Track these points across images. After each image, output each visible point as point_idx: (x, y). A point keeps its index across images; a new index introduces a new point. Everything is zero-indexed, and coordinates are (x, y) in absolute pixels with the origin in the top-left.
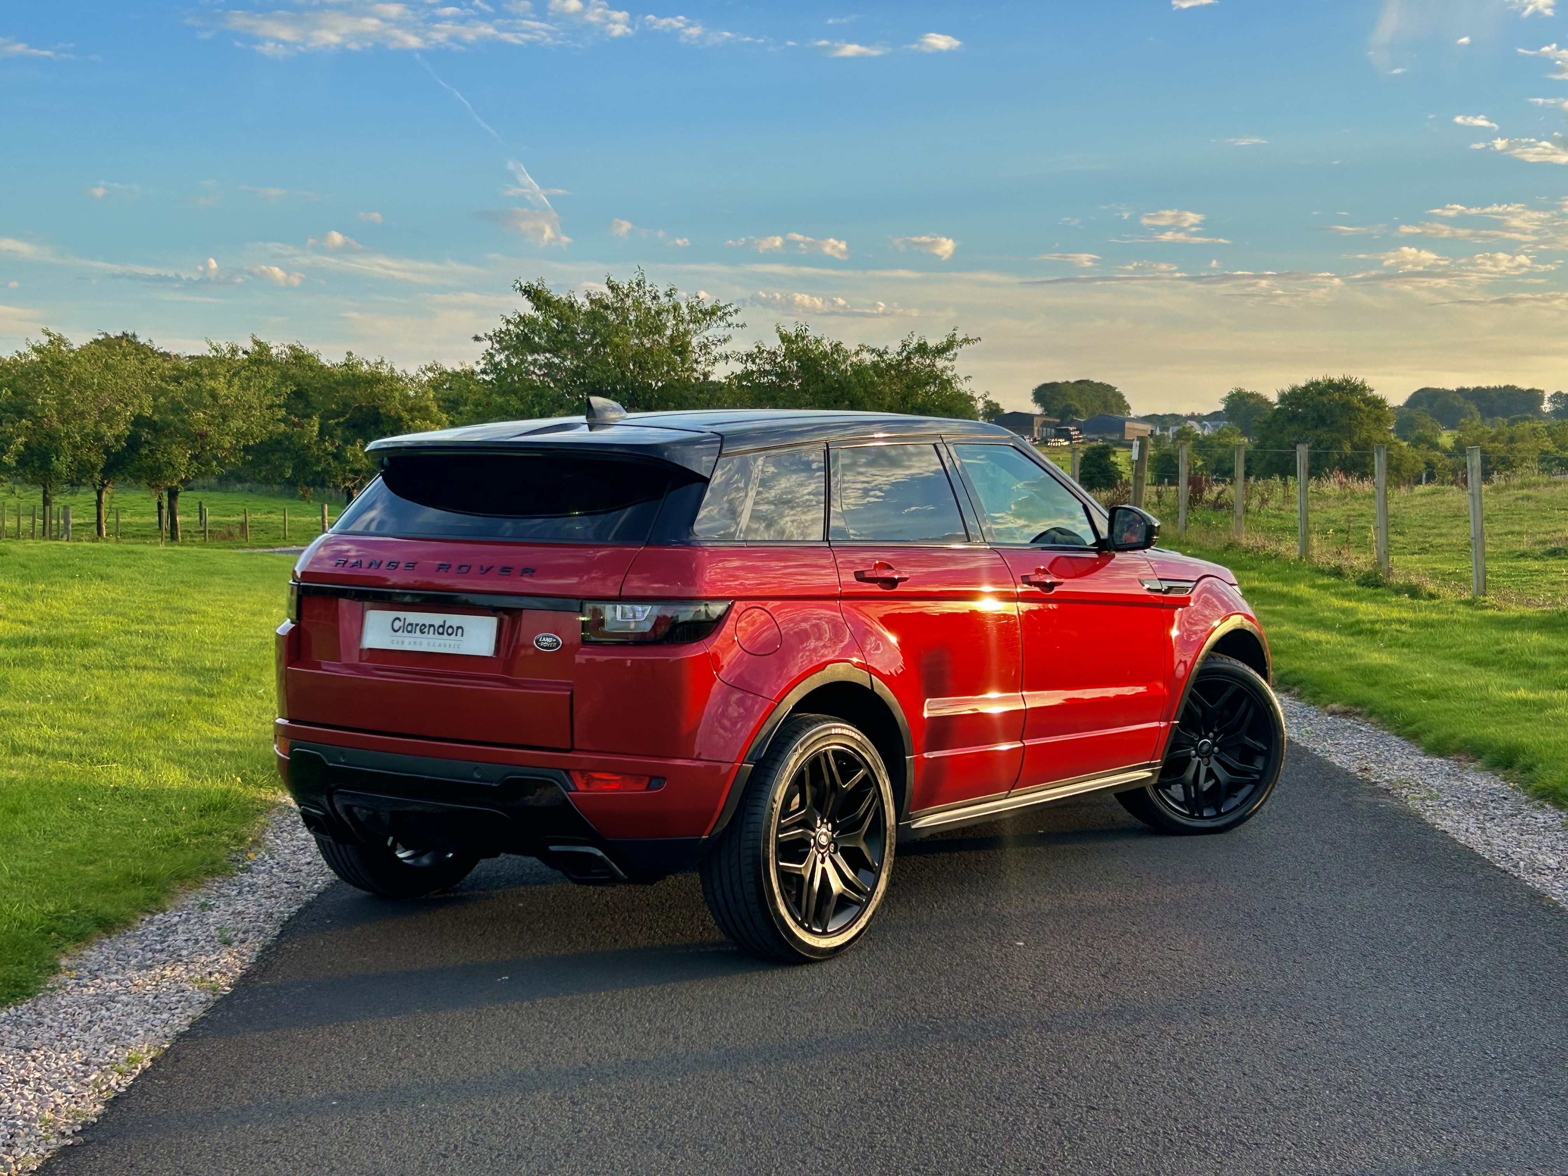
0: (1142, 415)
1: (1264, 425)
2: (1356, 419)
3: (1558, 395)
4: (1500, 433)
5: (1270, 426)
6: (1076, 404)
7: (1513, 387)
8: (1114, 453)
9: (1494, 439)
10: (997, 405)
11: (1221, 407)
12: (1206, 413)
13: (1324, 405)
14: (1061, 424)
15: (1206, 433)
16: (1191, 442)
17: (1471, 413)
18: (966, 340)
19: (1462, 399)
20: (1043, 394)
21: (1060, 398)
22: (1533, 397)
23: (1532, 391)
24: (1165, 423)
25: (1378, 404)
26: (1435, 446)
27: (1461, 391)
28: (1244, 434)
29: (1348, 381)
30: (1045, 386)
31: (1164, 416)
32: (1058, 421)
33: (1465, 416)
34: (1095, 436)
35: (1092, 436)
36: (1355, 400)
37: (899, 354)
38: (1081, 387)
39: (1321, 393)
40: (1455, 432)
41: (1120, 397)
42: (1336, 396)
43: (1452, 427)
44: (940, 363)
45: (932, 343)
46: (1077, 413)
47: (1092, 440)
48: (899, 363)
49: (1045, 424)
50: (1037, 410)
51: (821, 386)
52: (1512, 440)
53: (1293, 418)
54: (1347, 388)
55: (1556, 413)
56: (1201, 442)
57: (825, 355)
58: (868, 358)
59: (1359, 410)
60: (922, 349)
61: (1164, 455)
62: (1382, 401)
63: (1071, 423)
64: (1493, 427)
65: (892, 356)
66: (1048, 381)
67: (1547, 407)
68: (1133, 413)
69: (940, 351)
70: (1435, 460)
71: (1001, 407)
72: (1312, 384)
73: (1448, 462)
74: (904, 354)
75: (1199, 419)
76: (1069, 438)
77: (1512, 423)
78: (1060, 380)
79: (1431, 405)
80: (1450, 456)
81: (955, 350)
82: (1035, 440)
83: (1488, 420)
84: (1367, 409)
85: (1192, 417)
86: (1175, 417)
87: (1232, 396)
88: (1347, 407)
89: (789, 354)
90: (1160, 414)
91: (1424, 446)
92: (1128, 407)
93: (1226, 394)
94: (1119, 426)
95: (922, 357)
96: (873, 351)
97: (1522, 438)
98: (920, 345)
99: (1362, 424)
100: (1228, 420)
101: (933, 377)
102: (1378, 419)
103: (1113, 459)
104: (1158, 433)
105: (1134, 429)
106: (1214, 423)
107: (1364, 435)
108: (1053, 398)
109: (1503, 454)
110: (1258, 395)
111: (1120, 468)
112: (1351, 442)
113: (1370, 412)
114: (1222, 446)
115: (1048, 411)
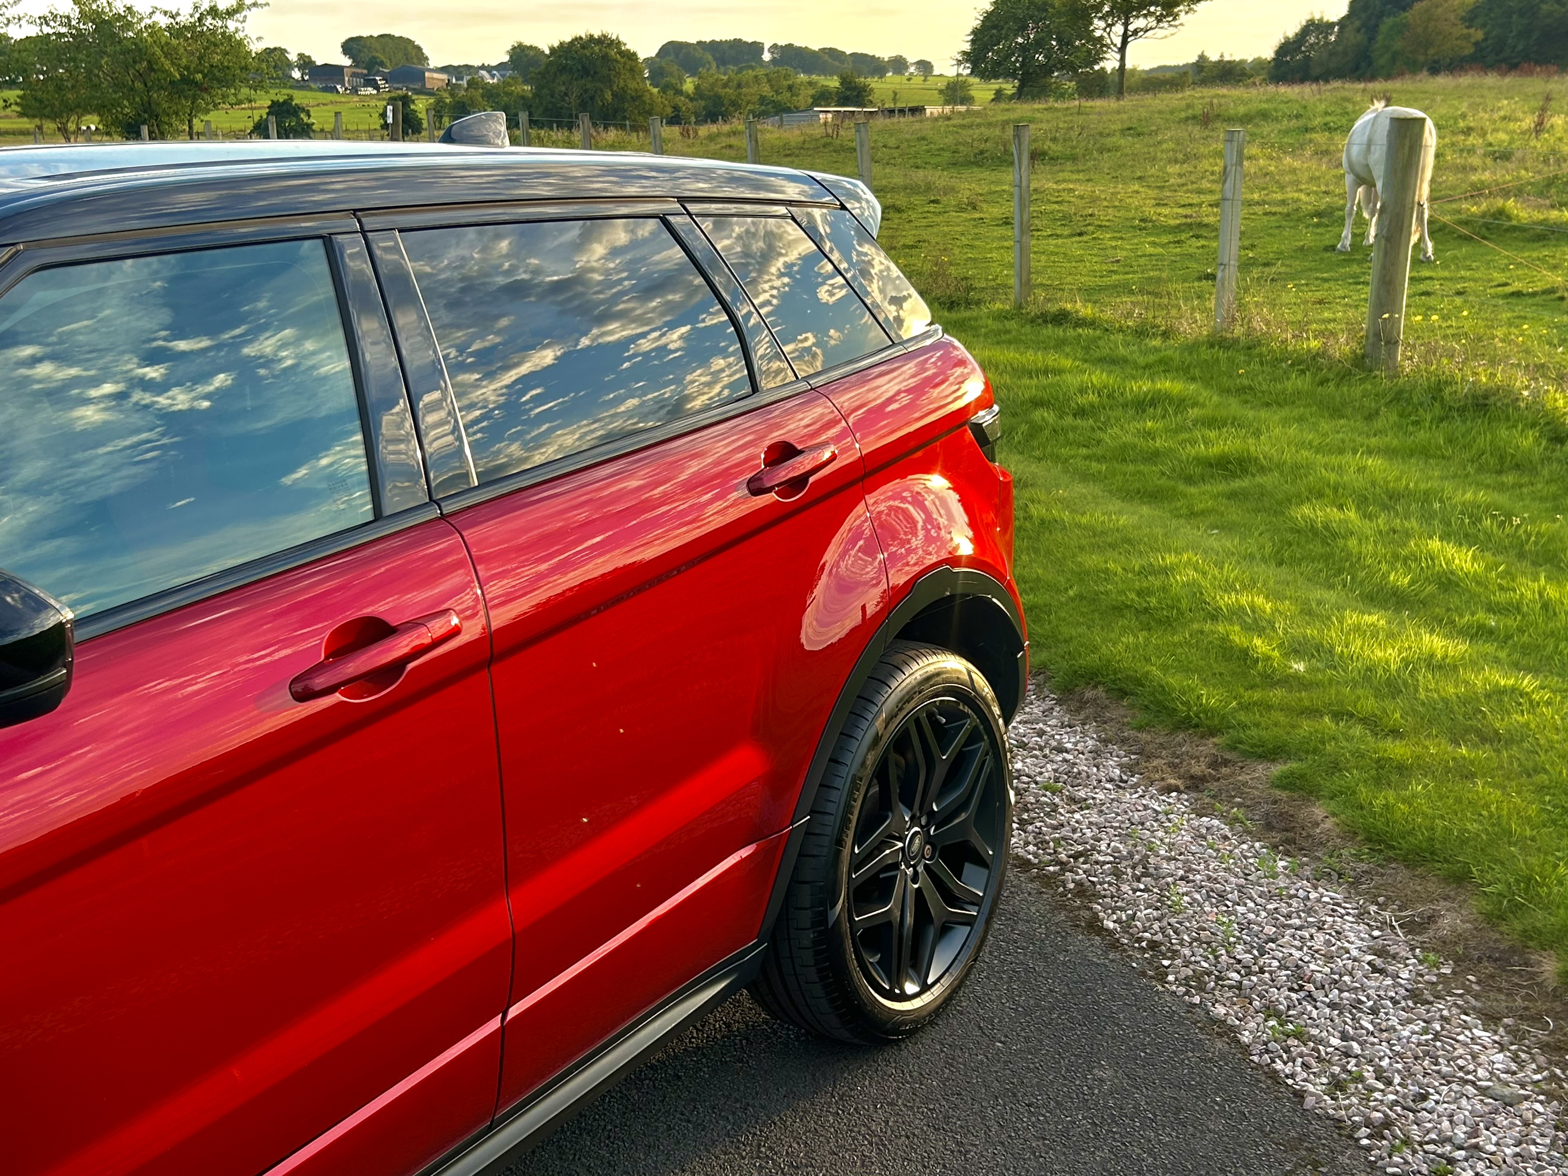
0: (439, 66)
1: (539, 76)
2: (614, 69)
3: (775, 46)
4: (729, 80)
5: (544, 77)
6: (381, 56)
7: (740, 40)
8: (413, 102)
9: (725, 86)
10: (309, 57)
11: (506, 58)
12: (494, 63)
13: (587, 58)
14: (368, 75)
15: (495, 81)
16: (481, 91)
17: (709, 63)
18: (255, 4)
19: (701, 51)
20: (350, 46)
21: (366, 50)
22: (757, 48)
23: (754, 43)
24: (460, 72)
25: (631, 56)
26: (679, 92)
27: (700, 43)
28: (526, 82)
29: (605, 36)
30: (351, 40)
31: (459, 66)
32: (365, 71)
33: (704, 66)
34: (400, 86)
35: (396, 85)
36: (613, 53)
37: (191, 16)
38: (382, 40)
39: (583, 47)
40: (696, 79)
41: (419, 49)
42: (597, 49)
43: (693, 75)
44: (232, 25)
45: (222, 7)
46: (382, 64)
47: (398, 89)
48: (193, 25)
49: (354, 75)
50: (346, 61)
51: (118, 48)
52: (739, 86)
53: (563, 69)
54: (605, 42)
55: (774, 61)
56: (489, 90)
57: (119, 17)
58: (163, 21)
59: (617, 61)
60: (213, 11)
61: (458, 102)
62: (634, 54)
63: (378, 73)
64: (725, 74)
65: (185, 19)
66: (354, 35)
67: (767, 57)
68: (433, 64)
69: (231, 13)
70: (680, 105)
71: (313, 59)
72: (576, 39)
73: (690, 105)
74: (197, 15)
75: (489, 69)
76: (377, 88)
77: (740, 71)
78: (365, 34)
79: (677, 56)
80: (692, 100)
81: (244, 13)
82: (346, 89)
83: (722, 69)
84: (622, 60)
85: (483, 67)
86: (468, 67)
87: (514, 48)
88: (605, 57)
89: (84, 16)
90: (456, 64)
91: (671, 92)
92: (427, 58)
93: (509, 48)
94: (419, 76)
95: (214, 19)
96: (165, 13)
97: (747, 85)
98: (211, 8)
99: (619, 73)
100: (513, 70)
101: (228, 38)
102: (632, 70)
103: (412, 107)
104: (454, 81)
105: (433, 78)
106: (502, 72)
107: (622, 84)
108: (360, 51)
109: (733, 98)
110: (536, 48)
111: (420, 116)
112: (612, 90)
113: (625, 63)
114: (506, 94)
115: (356, 63)
